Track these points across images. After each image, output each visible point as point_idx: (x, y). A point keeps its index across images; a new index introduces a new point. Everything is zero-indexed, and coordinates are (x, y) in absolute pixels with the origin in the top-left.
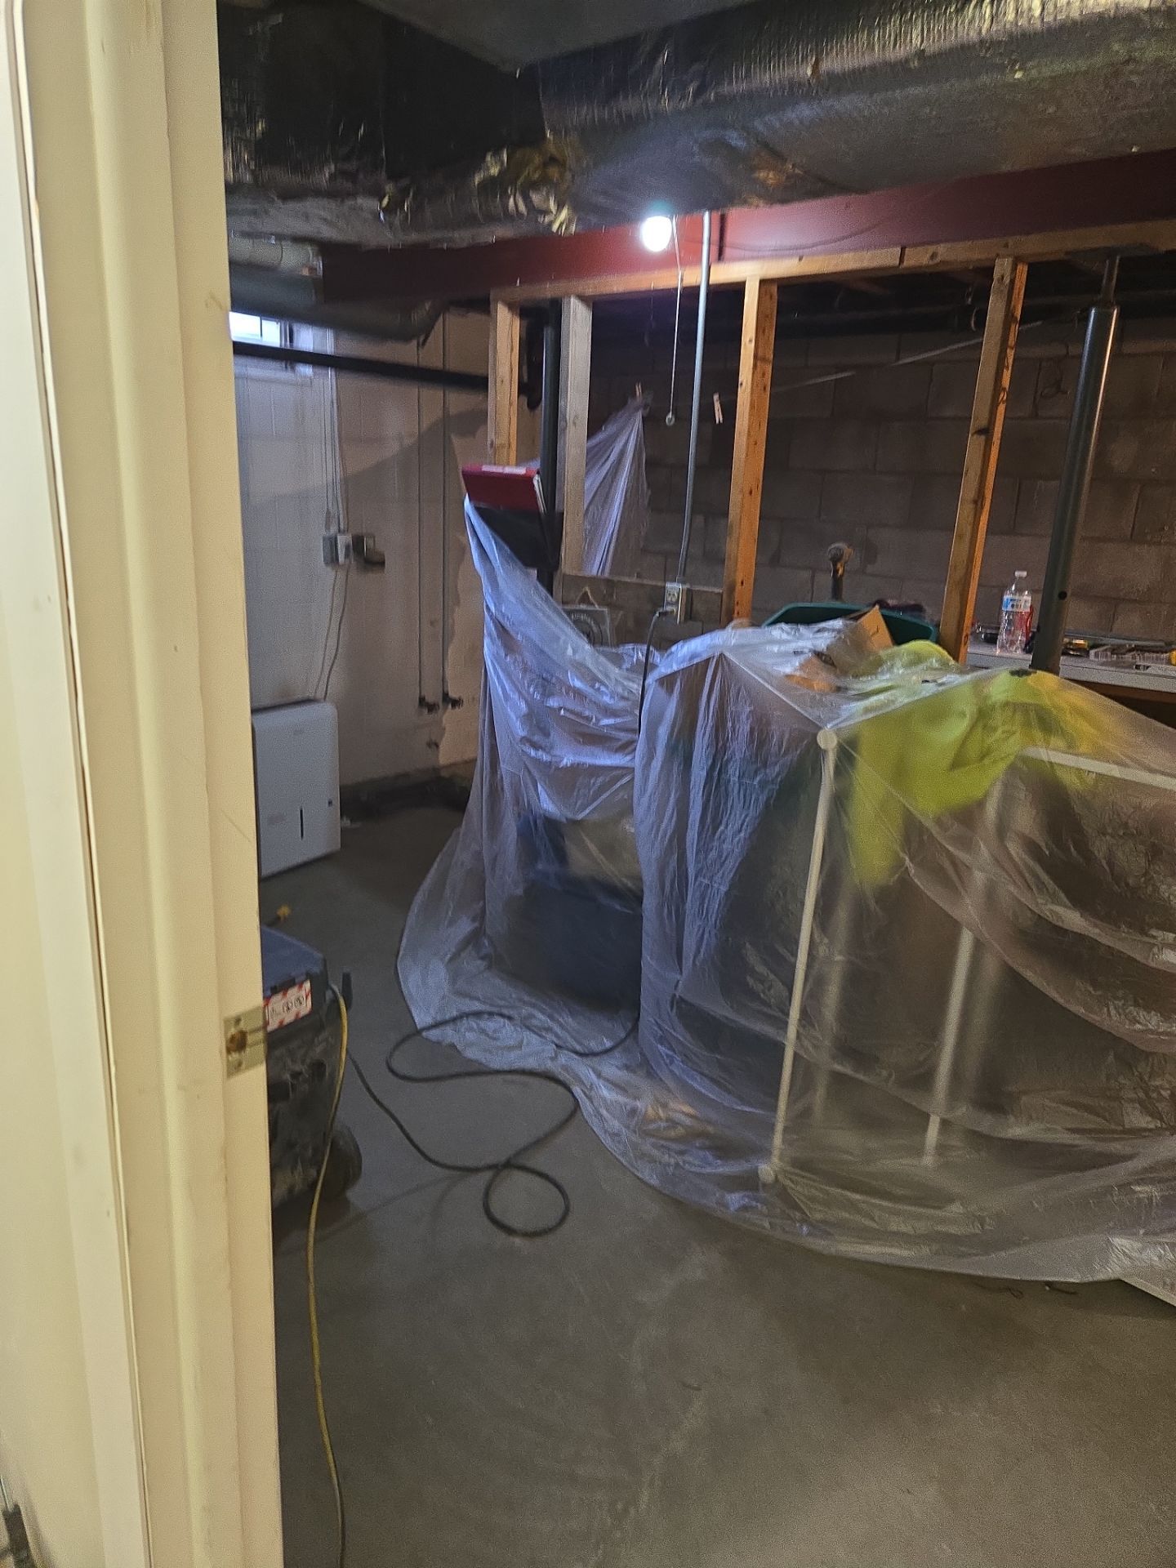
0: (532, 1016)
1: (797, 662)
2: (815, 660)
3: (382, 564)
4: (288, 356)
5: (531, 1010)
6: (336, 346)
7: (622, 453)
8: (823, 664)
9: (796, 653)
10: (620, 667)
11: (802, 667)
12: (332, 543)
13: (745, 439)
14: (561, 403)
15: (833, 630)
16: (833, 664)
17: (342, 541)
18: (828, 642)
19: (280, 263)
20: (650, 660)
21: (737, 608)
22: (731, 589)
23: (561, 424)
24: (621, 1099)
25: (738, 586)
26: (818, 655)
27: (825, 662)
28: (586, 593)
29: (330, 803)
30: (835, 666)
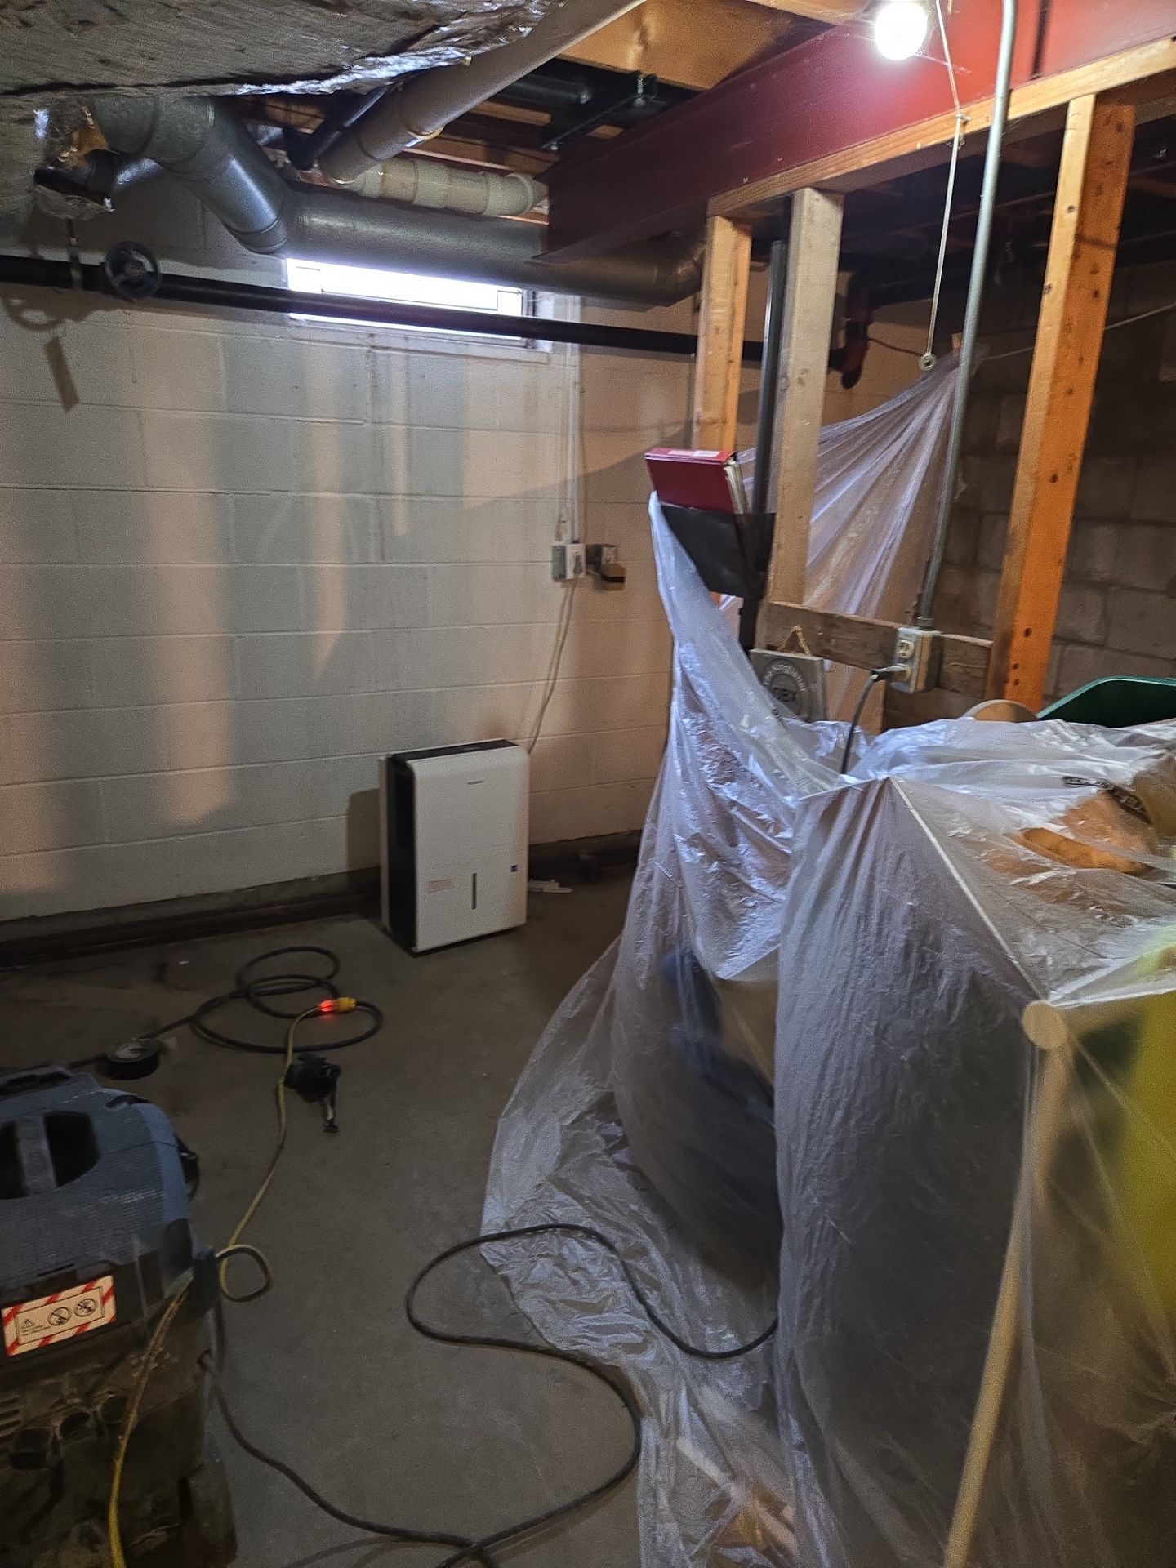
0: (643, 1252)
1: (1063, 801)
2: (1104, 804)
3: (621, 580)
4: (529, 329)
5: (645, 1239)
6: (583, 314)
7: (923, 430)
8: (1122, 811)
9: (1069, 781)
10: (812, 756)
11: (1069, 818)
12: (560, 552)
13: (1047, 382)
14: (783, 352)
15: (1158, 742)
16: (1142, 816)
17: (574, 551)
18: (1141, 767)
19: (415, 192)
20: (853, 750)
21: (1013, 675)
22: (1005, 643)
23: (781, 383)
24: (712, 1470)
25: (1019, 641)
26: (1113, 792)
27: (1126, 807)
28: (795, 633)
29: (514, 868)
30: (1147, 821)
